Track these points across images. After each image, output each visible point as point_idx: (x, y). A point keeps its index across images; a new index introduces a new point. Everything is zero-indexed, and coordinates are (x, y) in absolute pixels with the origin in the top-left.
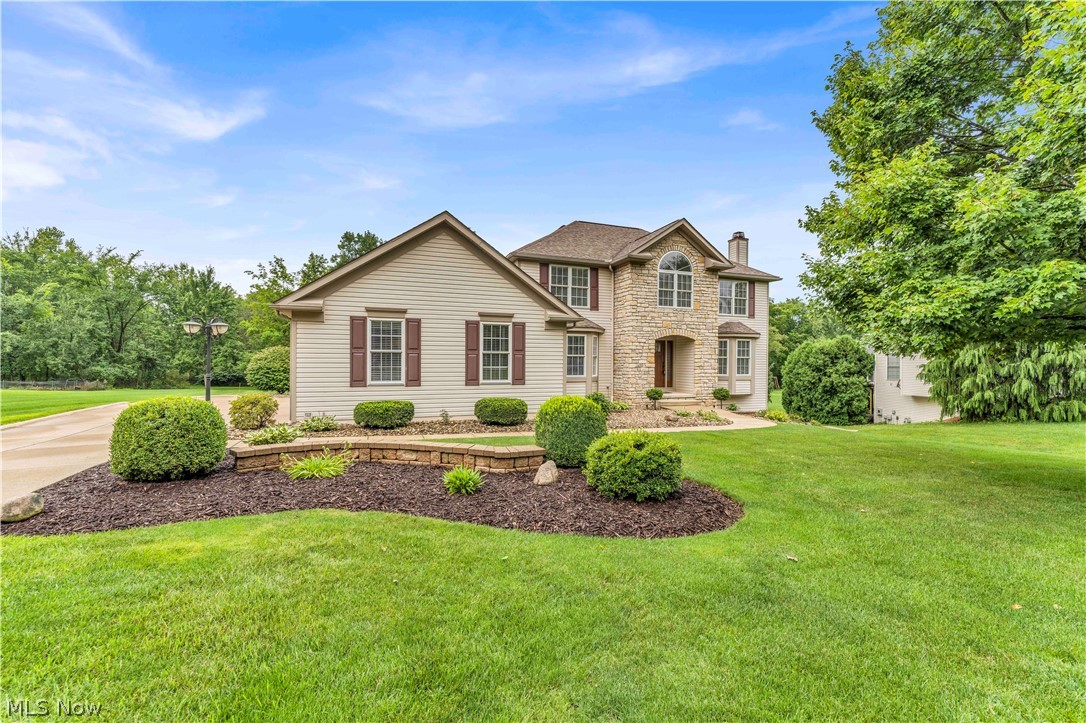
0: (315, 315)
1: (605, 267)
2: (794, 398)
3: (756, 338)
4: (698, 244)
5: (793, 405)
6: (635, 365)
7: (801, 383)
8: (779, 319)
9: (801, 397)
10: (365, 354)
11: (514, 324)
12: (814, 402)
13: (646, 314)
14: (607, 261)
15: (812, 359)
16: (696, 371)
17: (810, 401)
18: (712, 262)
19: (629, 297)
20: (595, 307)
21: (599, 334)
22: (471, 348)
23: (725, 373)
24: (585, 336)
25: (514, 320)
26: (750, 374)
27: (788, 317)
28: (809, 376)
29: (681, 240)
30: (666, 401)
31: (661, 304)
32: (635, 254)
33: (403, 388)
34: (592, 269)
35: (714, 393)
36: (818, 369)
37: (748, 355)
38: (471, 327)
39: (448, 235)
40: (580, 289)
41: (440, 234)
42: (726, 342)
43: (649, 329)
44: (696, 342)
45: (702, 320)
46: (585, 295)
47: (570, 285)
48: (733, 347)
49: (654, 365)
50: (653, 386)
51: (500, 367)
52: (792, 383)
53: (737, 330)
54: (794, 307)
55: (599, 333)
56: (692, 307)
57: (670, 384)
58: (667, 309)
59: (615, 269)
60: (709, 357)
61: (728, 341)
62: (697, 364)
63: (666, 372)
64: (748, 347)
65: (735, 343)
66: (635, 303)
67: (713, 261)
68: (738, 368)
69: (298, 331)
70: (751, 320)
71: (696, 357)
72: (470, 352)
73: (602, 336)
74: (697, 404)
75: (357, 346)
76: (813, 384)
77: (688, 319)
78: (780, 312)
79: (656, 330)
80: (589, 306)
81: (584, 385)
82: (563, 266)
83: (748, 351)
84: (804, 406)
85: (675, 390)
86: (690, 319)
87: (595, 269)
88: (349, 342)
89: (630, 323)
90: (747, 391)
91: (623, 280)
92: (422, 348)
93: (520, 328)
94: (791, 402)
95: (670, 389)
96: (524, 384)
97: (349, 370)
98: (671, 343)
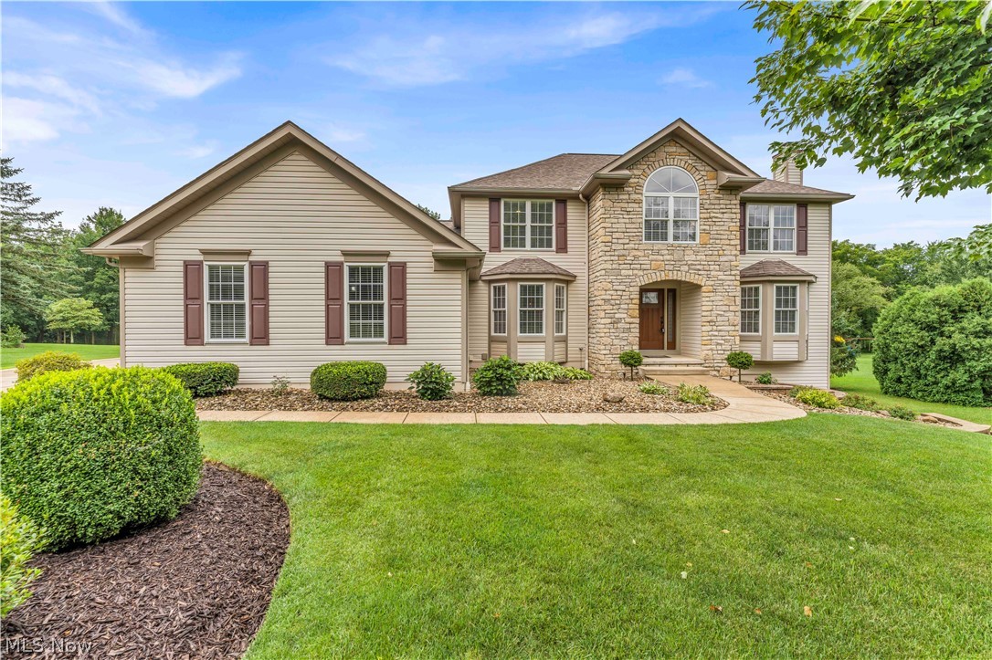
0: (142, 261)
1: (574, 197)
2: (892, 366)
3: (810, 283)
4: (704, 153)
5: (890, 375)
6: (609, 321)
7: (901, 346)
8: (884, 269)
9: (903, 365)
10: (201, 306)
11: (391, 265)
12: (923, 372)
13: (624, 252)
14: (574, 188)
15: (918, 314)
16: (704, 328)
17: (916, 370)
18: (726, 177)
19: (601, 232)
20: (562, 248)
21: (568, 282)
22: (332, 297)
23: (757, 330)
24: (544, 284)
25: (390, 259)
26: (797, 332)
27: (895, 266)
28: (915, 336)
29: (679, 150)
30: (648, 368)
31: (648, 238)
32: (605, 172)
33: (248, 347)
34: (558, 201)
35: (728, 359)
36: (930, 328)
37: (794, 306)
38: (332, 270)
39: (301, 154)
40: (542, 227)
41: (291, 154)
42: (757, 289)
43: (630, 272)
44: (704, 289)
45: (713, 258)
46: (549, 233)
47: (528, 223)
48: (768, 295)
49: (637, 320)
50: (636, 348)
51: (373, 321)
52: (887, 346)
53: (777, 271)
54: (905, 253)
55: (568, 280)
56: (698, 241)
57: (672, 346)
58: (658, 244)
59: (587, 198)
60: (724, 308)
61: (761, 286)
62: (704, 319)
63: (665, 330)
64: (794, 294)
65: (773, 290)
66: (609, 238)
67: (728, 174)
68: (777, 324)
69: (127, 280)
70: (802, 258)
71: (704, 308)
72: (330, 302)
73: (573, 285)
74: (702, 373)
75: (192, 296)
76: (922, 347)
77: (690, 257)
78: (884, 261)
79: (641, 273)
80: (554, 248)
81: (543, 346)
82: (518, 201)
83: (794, 301)
84: (906, 377)
85: (679, 354)
86: (694, 257)
87: (562, 200)
88: (182, 291)
89: (602, 265)
90: (794, 357)
91: (597, 211)
92: (270, 297)
93: (399, 271)
94: (886, 371)
95: (672, 351)
96: (406, 344)
97: (182, 325)
98: (673, 292)
